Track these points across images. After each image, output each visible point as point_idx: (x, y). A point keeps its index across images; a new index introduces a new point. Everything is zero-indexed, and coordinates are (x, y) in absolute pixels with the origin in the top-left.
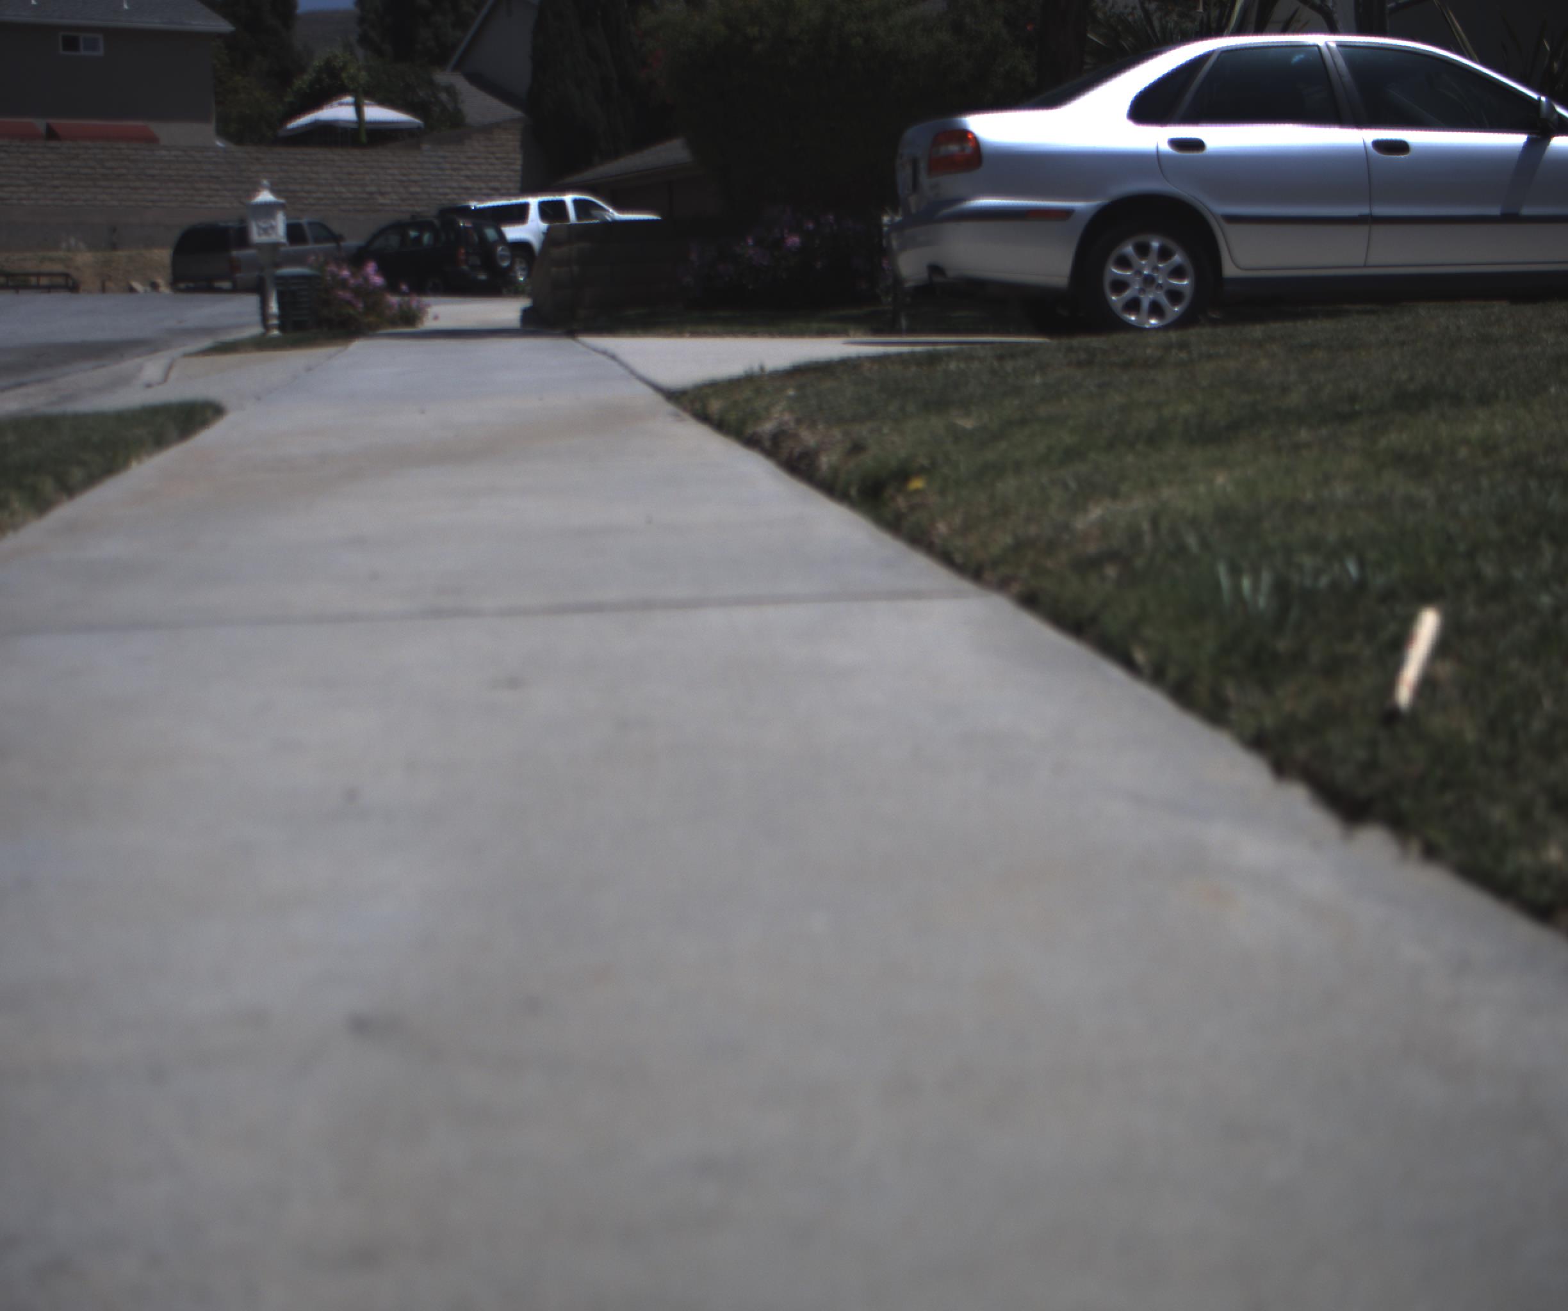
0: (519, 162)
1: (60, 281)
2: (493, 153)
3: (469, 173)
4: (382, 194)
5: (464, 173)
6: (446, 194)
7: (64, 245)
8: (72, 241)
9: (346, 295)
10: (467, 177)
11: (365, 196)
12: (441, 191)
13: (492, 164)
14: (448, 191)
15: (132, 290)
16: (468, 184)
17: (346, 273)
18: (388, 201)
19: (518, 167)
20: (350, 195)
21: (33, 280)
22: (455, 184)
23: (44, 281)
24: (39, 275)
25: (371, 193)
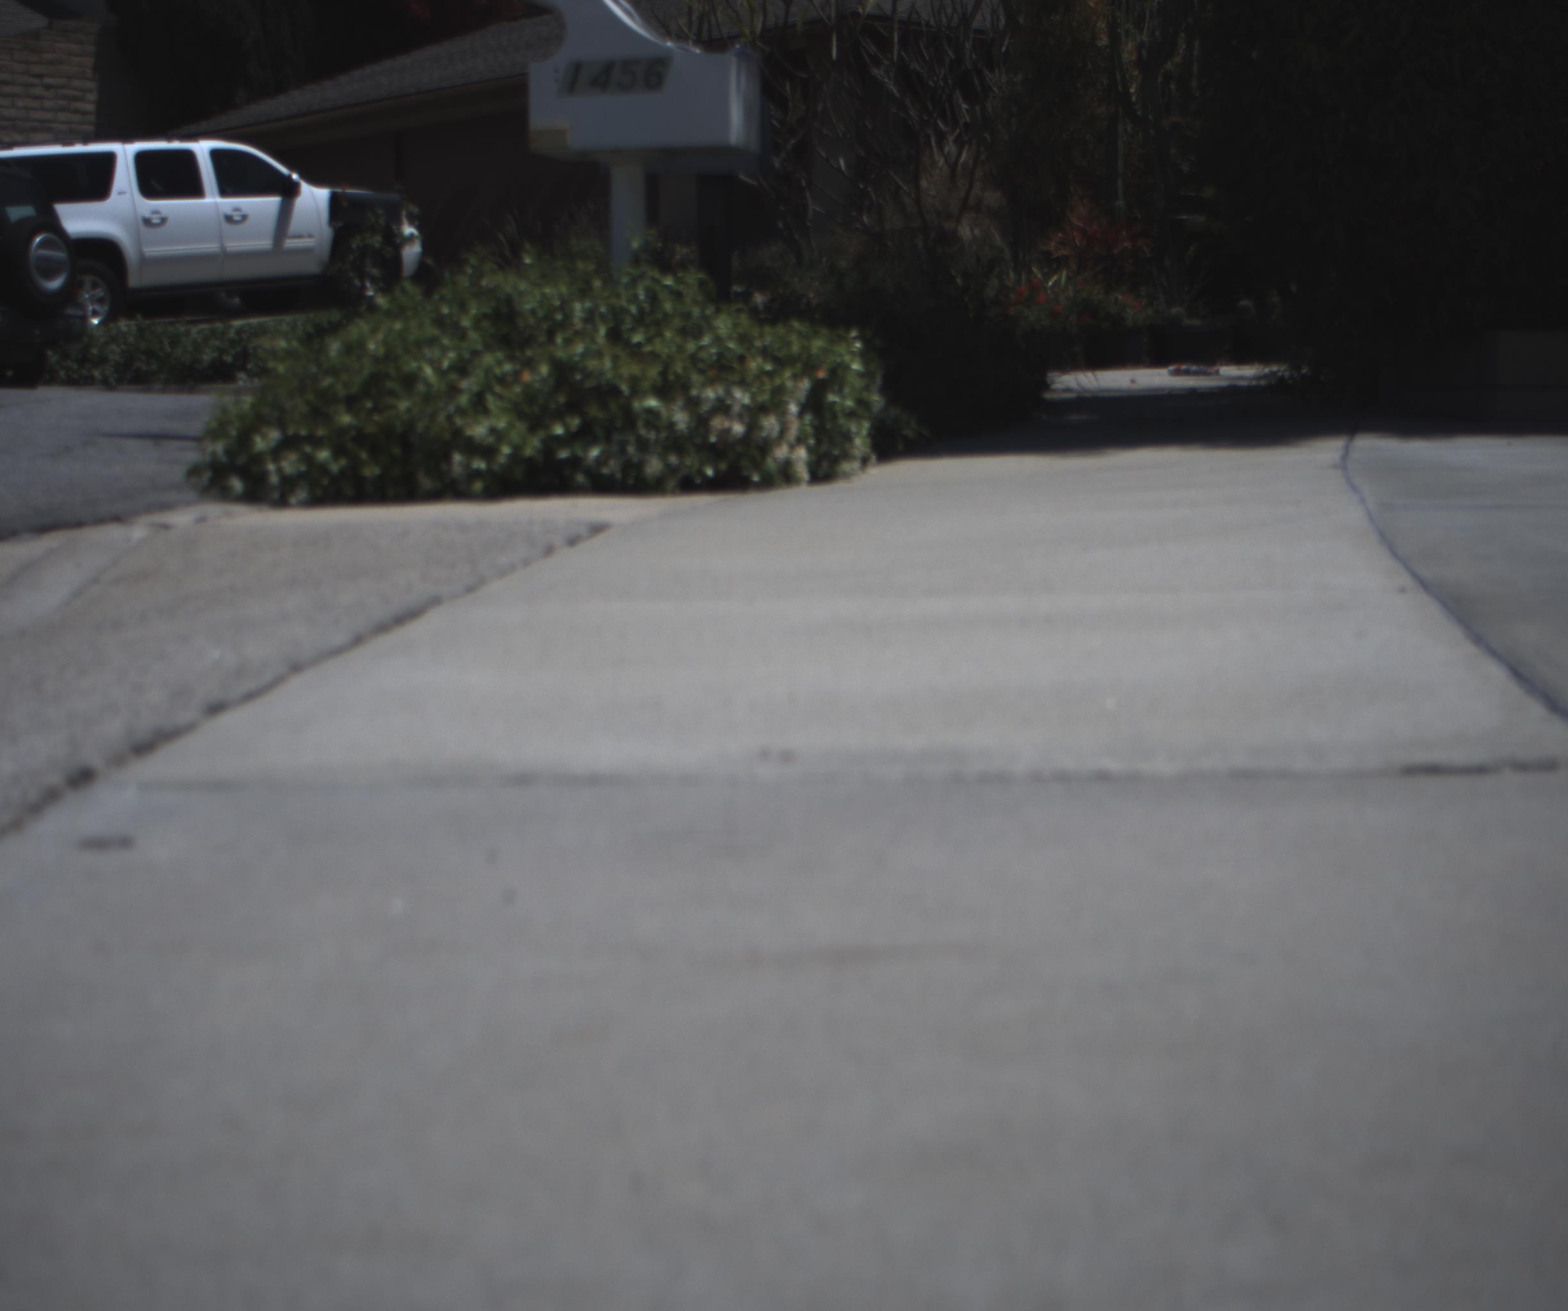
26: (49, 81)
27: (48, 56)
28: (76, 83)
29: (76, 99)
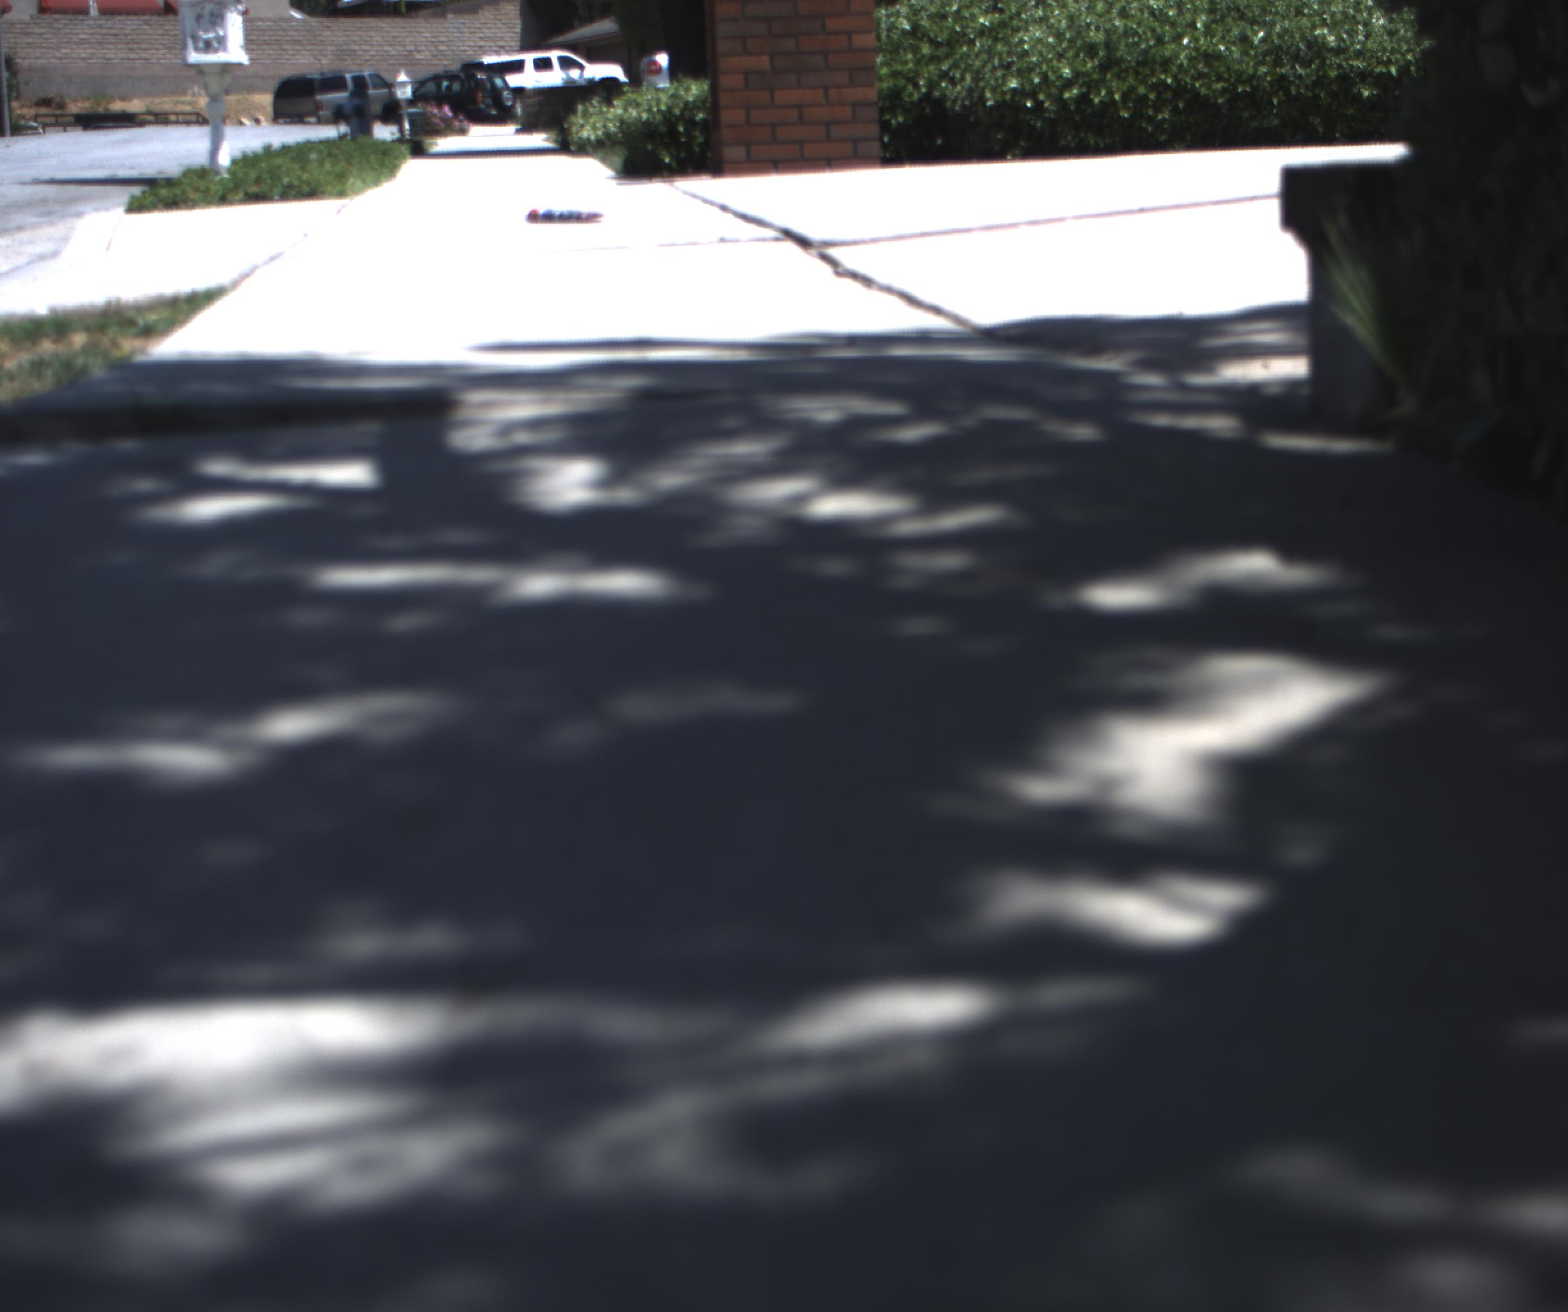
0: (519, 26)
1: (193, 118)
2: (500, 20)
3: (482, 35)
4: (418, 52)
5: (478, 35)
6: (465, 51)
7: (190, 92)
8: (196, 89)
9: (437, 121)
10: (481, 38)
11: (406, 53)
12: (462, 48)
13: (500, 28)
14: (467, 48)
15: (241, 123)
16: (482, 43)
17: (436, 111)
18: (423, 57)
19: (518, 30)
20: (395, 53)
21: (173, 118)
22: (472, 44)
23: (181, 118)
24: (176, 114)
25: (410, 51)
26: (503, 21)
27: (503, 12)
28: (513, 21)
29: (514, 28)
